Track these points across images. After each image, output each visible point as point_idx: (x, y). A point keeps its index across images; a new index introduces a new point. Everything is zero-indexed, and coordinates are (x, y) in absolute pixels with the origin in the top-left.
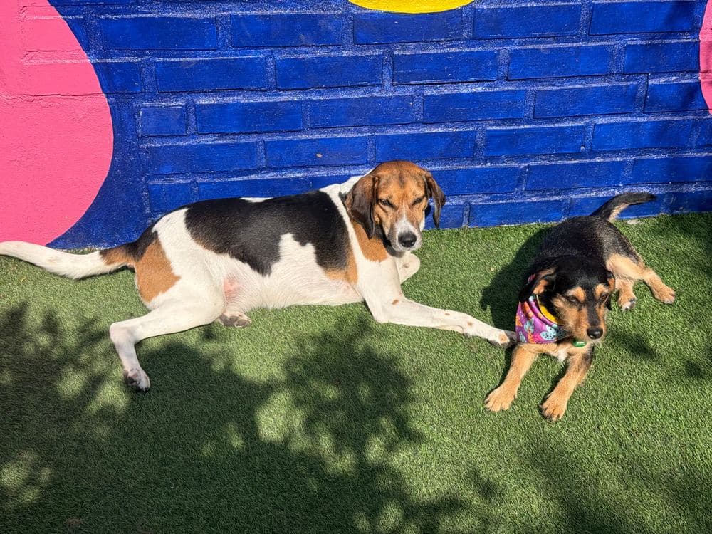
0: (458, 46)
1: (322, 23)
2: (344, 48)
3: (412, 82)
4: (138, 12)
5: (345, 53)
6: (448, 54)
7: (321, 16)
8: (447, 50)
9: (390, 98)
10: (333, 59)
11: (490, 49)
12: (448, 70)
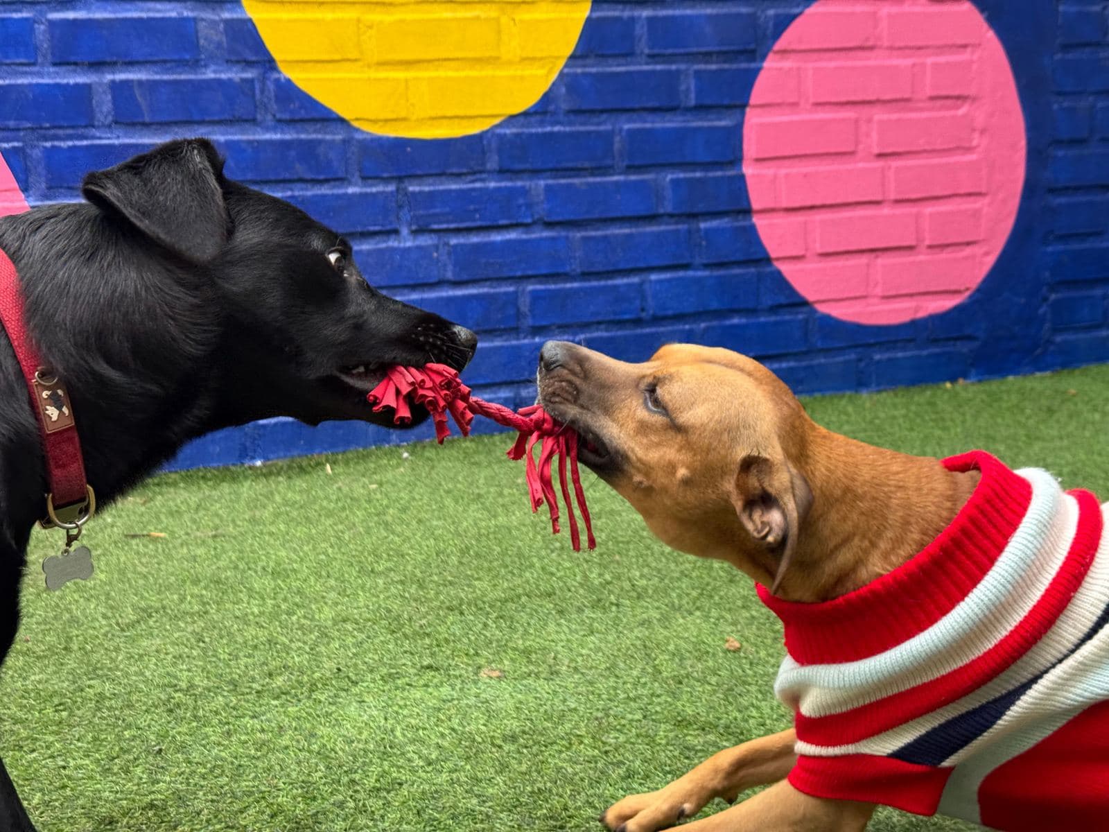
0: (483, 180)
1: (321, 150)
2: (350, 184)
3: (435, 227)
4: (94, 137)
5: (351, 190)
6: (474, 190)
7: (320, 142)
8: (471, 186)
9: (409, 249)
10: (338, 197)
11: (519, 184)
12: (476, 211)
